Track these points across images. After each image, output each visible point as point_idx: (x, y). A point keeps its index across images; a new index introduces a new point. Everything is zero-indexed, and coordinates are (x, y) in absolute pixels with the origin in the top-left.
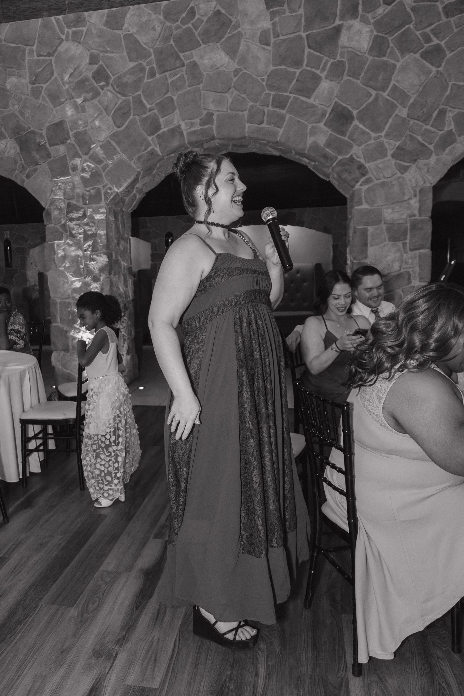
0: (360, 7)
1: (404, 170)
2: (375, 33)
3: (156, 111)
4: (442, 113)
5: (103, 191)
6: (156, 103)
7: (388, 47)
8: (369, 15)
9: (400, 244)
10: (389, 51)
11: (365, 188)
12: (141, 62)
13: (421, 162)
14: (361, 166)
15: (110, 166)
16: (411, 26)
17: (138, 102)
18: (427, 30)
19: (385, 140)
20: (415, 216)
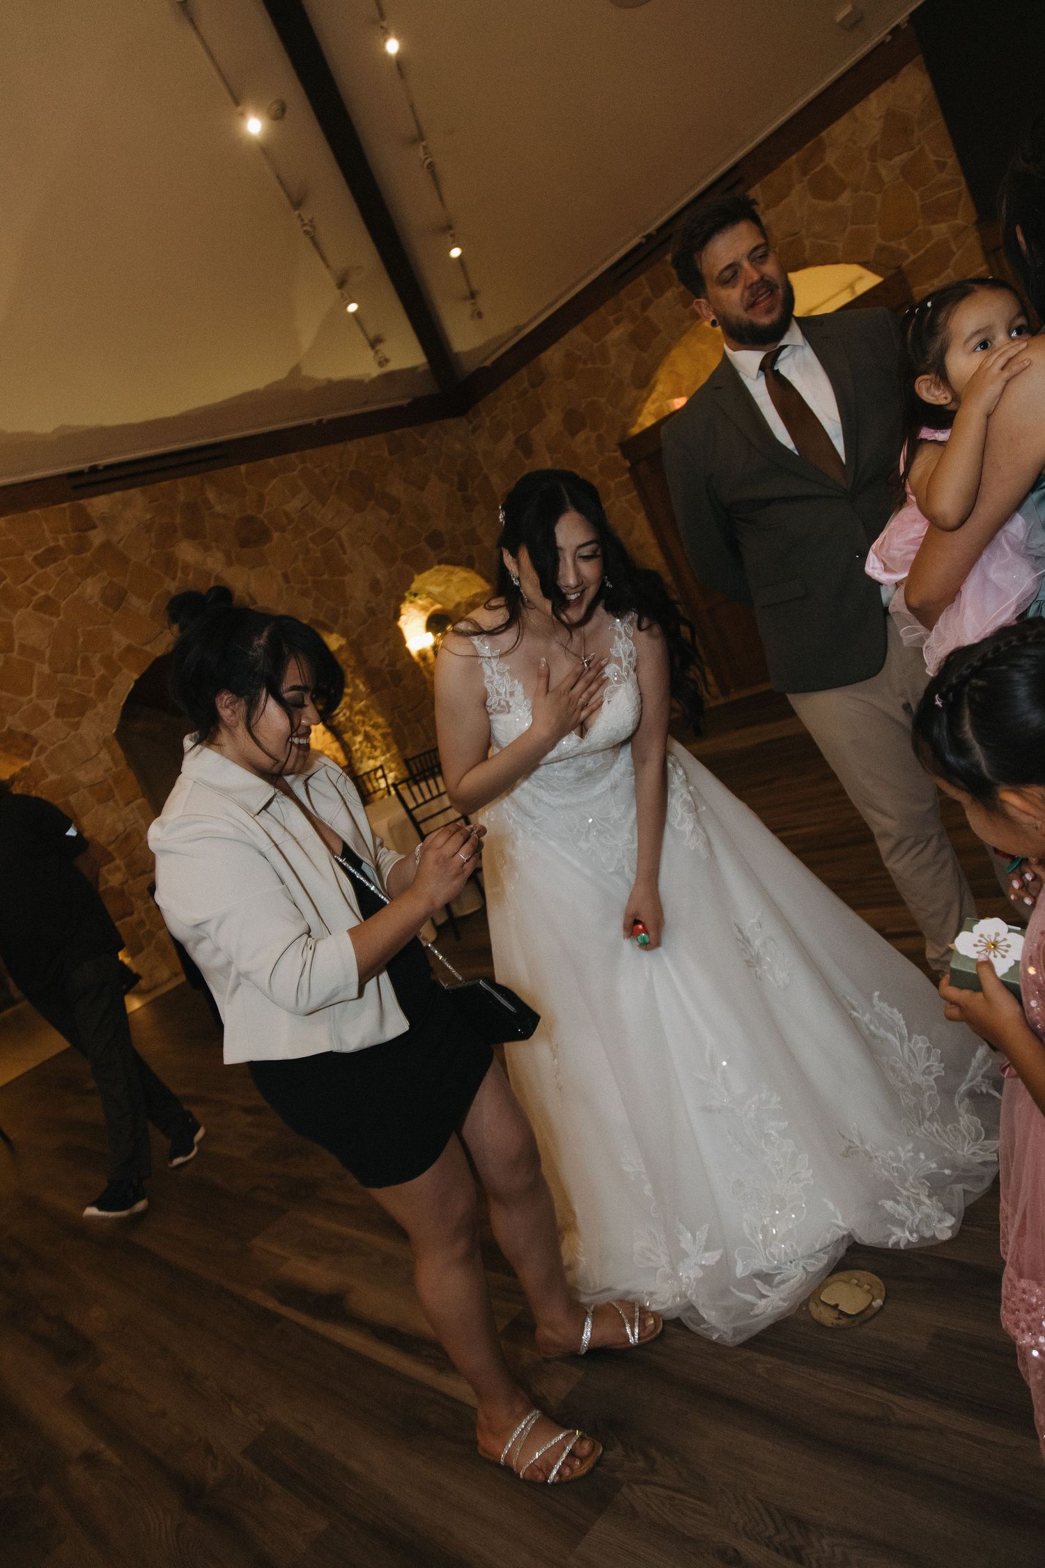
1: (76, 726)
4: (85, 660)
9: (111, 803)
11: (42, 758)
13: (90, 713)
14: (26, 736)
16: (8, 581)
18: (27, 583)
19: (39, 702)
20: (111, 769)
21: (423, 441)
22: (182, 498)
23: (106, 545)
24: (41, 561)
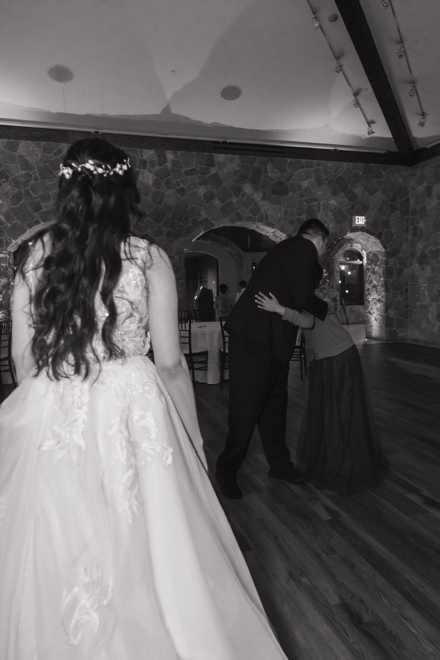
0: (148, 165)
1: (172, 242)
2: (155, 178)
3: (38, 199)
4: (187, 218)
5: (4, 241)
6: (39, 195)
7: (161, 185)
8: (152, 169)
10: (162, 186)
12: (29, 171)
13: (179, 239)
15: (9, 227)
16: (171, 177)
17: (27, 192)
18: (178, 180)
19: (162, 228)
20: (177, 264)
21: (384, 173)
22: (256, 165)
23: (216, 175)
24: (187, 173)
